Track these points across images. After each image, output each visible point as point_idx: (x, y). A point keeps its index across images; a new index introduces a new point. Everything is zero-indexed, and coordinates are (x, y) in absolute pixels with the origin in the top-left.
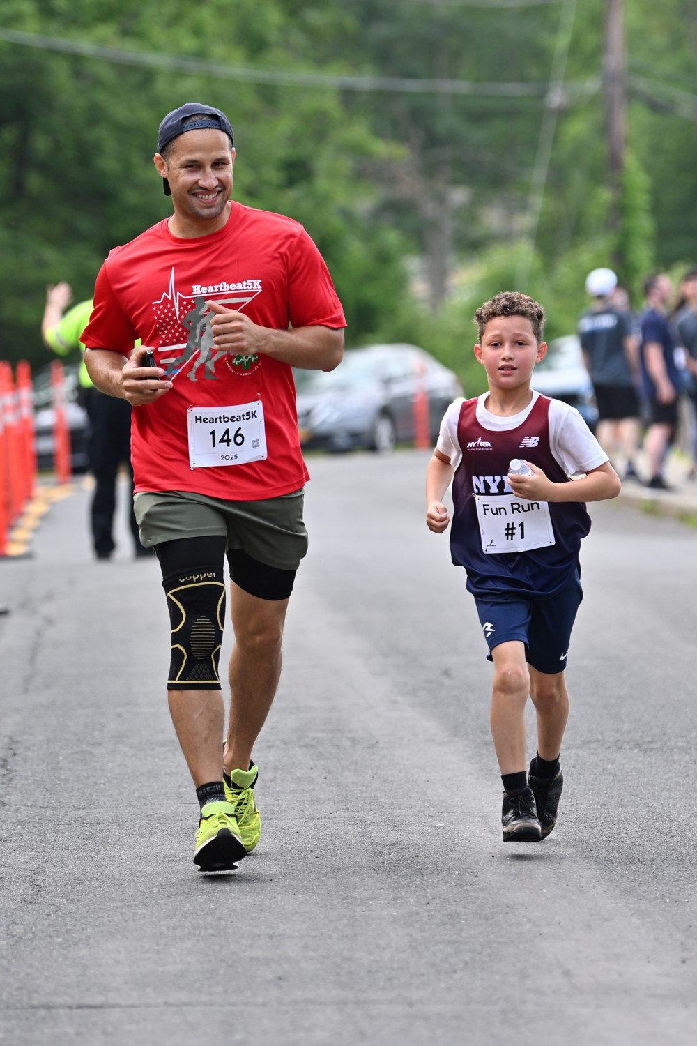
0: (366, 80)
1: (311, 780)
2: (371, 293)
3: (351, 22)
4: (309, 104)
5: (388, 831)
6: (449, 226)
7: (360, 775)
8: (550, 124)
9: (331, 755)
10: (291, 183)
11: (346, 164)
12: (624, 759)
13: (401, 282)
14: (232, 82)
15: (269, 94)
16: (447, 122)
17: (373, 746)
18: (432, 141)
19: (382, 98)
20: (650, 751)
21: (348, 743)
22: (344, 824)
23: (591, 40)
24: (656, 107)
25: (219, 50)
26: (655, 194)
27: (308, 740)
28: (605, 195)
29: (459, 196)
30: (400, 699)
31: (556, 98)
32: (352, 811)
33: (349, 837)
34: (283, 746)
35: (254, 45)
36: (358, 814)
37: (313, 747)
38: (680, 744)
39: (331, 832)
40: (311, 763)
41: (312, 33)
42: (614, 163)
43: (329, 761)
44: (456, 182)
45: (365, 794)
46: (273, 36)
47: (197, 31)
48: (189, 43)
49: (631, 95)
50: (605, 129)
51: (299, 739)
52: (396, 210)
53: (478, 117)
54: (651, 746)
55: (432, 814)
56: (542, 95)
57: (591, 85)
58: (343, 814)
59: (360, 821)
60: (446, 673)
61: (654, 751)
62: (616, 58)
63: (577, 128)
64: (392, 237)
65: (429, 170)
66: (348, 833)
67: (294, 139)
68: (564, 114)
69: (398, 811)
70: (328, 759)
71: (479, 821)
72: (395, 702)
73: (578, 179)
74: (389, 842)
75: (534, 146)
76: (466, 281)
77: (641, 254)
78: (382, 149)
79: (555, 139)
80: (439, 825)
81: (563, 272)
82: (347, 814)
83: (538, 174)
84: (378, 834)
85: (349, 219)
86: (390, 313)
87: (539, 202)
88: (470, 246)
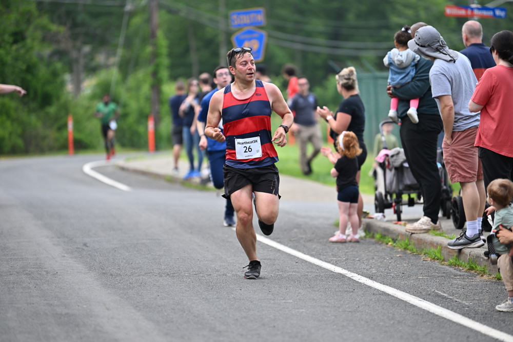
1: (29, 288)
2: (49, 88)
4: (24, 8)
5: (63, 309)
6: (82, 62)
7: (50, 286)
8: (126, 19)
9: (37, 278)
10: (15, 42)
11: (39, 34)
12: (163, 280)
13: (63, 84)
16: (82, 17)
17: (55, 274)
18: (75, 25)
19: (54, 6)
20: (173, 277)
21: (45, 273)
22: (44, 306)
24: (171, 11)
26: (171, 47)
27: (27, 272)
28: (149, 49)
29: (87, 49)
30: (66, 255)
31: (129, 7)
32: (47, 301)
33: (47, 311)
34: (17, 274)
36: (50, 302)
37: (29, 274)
38: (186, 274)
39: (39, 309)
40: (29, 281)
42: (153, 35)
43: (37, 280)
44: (85, 43)
45: (52, 294)
49: (160, 6)
50: (149, 20)
51: (23, 271)
52: (60, 54)
53: (95, 15)
54: (174, 275)
56: (123, 6)
59: (51, 305)
60: (85, 245)
61: (175, 277)
63: (137, 21)
64: (59, 65)
65: (74, 37)
67: (17, 23)
68: (132, 14)
69: (67, 301)
72: (64, 256)
73: (137, 42)
74: (63, 313)
75: (119, 27)
76: (89, 85)
77: (164, 74)
78: (54, 27)
79: (128, 25)
80: (85, 306)
81: (131, 81)
82: (45, 302)
83: (121, 40)
84: (59, 310)
85: (41, 58)
86: (58, 98)
87: (120, 52)
88: (92, 70)
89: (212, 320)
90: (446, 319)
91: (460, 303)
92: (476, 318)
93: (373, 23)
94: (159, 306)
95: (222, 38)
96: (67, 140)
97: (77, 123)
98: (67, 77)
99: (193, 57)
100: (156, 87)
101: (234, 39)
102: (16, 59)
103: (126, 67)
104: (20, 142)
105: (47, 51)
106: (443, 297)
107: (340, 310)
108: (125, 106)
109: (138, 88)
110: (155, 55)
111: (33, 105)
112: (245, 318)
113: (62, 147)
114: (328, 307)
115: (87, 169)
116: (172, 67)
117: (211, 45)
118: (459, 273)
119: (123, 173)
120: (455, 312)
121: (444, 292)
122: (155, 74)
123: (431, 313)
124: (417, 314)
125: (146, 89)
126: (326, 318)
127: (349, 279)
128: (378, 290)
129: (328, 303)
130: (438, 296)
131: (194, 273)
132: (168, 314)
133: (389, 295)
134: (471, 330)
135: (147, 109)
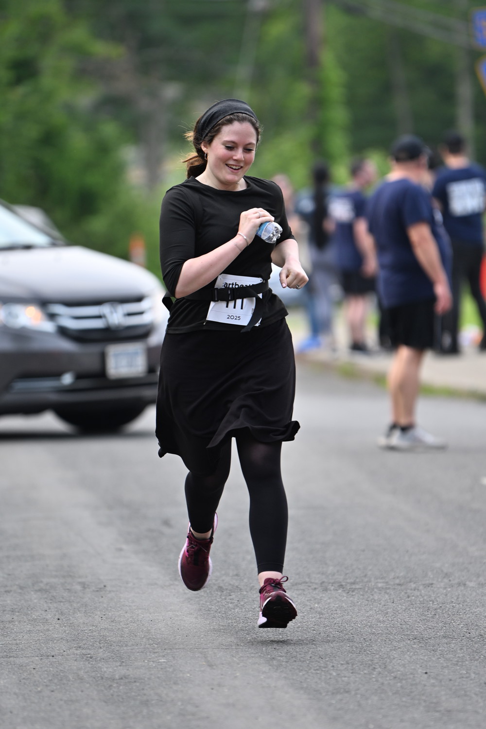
1: (46, 621)
2: (93, 179)
4: (35, 9)
5: (117, 667)
6: (163, 118)
7: (90, 616)
8: (252, 26)
9: (63, 598)
10: (19, 80)
12: (329, 598)
13: (118, 170)
16: (160, 25)
17: (101, 589)
18: (146, 42)
20: (353, 591)
21: (79, 588)
22: (76, 660)
27: (42, 585)
28: (303, 90)
29: (171, 91)
30: (124, 547)
32: (83, 649)
33: (81, 673)
34: (20, 591)
36: (88, 651)
37: (46, 591)
38: (380, 585)
39: (64, 668)
40: (45, 605)
42: (311, 61)
43: (62, 604)
44: (170, 78)
45: (94, 633)
50: (303, 30)
51: (33, 585)
52: (115, 104)
53: (188, 20)
54: (354, 587)
55: (156, 651)
58: (76, 652)
59: (91, 658)
61: (356, 591)
63: (278, 29)
64: (110, 129)
65: (145, 69)
66: (80, 669)
67: (20, 42)
68: (266, 16)
69: (125, 648)
70: (61, 602)
71: (198, 657)
72: (121, 550)
73: (279, 74)
74: (117, 676)
77: (338, 142)
82: (78, 652)
83: (244, 71)
84: (107, 669)
89: (434, 686)
95: (460, 64)
98: (130, 154)
99: (401, 106)
101: (482, 66)
102: (21, 116)
105: (86, 98)
122: (318, 144)
131: (397, 581)
132: (339, 675)
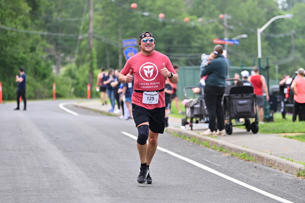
0: (46, 33)
1: (33, 156)
2: (46, 72)
3: (43, 22)
4: (35, 37)
6: (60, 60)
7: (41, 156)
8: (78, 43)
9: (36, 152)
10: (32, 51)
11: (42, 48)
12: (90, 154)
13: (51, 70)
14: (21, 33)
15: (28, 35)
16: (60, 41)
17: (44, 151)
18: (57, 45)
19: (49, 37)
21: (39, 150)
22: (38, 164)
23: (86, 27)
24: (98, 39)
25: (19, 27)
26: (98, 55)
27: (32, 149)
28: (88, 55)
29: (62, 55)
31: (80, 37)
33: (39, 167)
34: (28, 150)
35: (26, 26)
36: (41, 162)
37: (33, 151)
38: (100, 151)
39: (36, 166)
40: (33, 153)
41: (36, 24)
42: (90, 49)
44: (62, 52)
45: (42, 159)
46: (29, 25)
47: (15, 23)
48: (14, 26)
49: (94, 37)
50: (89, 43)
51: (30, 149)
52: (51, 57)
53: (66, 41)
56: (78, 36)
57: (86, 35)
59: (41, 164)
60: (58, 138)
61: (95, 153)
62: (91, 30)
63: (84, 43)
64: (50, 62)
65: (57, 50)
67: (32, 43)
68: (81, 40)
69: (48, 162)
72: (48, 143)
73: (84, 52)
74: (46, 167)
75: (76, 46)
76: (63, 70)
77: (95, 66)
78: (48, 46)
79: (80, 45)
80: (56, 165)
81: (81, 69)
82: (39, 162)
83: (77, 51)
84: (44, 166)
85: (42, 58)
86: (49, 75)
87: (77, 56)
88: (64, 64)
89: (110, 171)
90: (209, 172)
91: (215, 165)
92: (222, 172)
93: (184, 45)
94: (87, 165)
95: (120, 51)
96: (52, 94)
97: (57, 87)
98: (53, 67)
99: (108, 59)
100: (91, 71)
101: (124, 52)
102: (32, 59)
103: (79, 63)
104: (33, 94)
105: (45, 55)
106: (209, 163)
107: (164, 167)
108: (78, 79)
109: (84, 72)
110: (91, 58)
111: (39, 78)
112: (124, 170)
113: (50, 97)
114: (159, 166)
115: (61, 106)
116: (99, 63)
117: (115, 54)
118: (216, 152)
119: (76, 108)
120: (213, 169)
121: (209, 160)
122: (91, 66)
123: (203, 169)
124: (197, 170)
125: (87, 72)
126: (158, 171)
127: (169, 154)
128: (181, 159)
129: (160, 164)
130: (206, 162)
131: (103, 151)
132: (91, 168)
133: (185, 161)
134: (219, 176)
135: (87, 81)
